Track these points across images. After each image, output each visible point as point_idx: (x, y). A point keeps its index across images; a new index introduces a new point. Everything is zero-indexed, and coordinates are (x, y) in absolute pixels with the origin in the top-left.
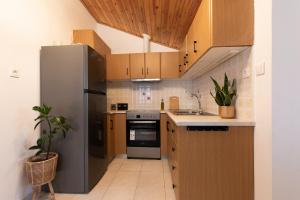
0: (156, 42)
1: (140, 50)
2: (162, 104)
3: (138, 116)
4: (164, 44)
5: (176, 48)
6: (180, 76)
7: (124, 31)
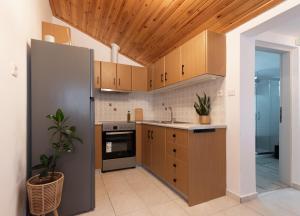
0: (124, 54)
1: (107, 59)
2: (129, 116)
3: (115, 128)
4: (131, 58)
5: (141, 63)
6: (148, 90)
7: (91, 35)
